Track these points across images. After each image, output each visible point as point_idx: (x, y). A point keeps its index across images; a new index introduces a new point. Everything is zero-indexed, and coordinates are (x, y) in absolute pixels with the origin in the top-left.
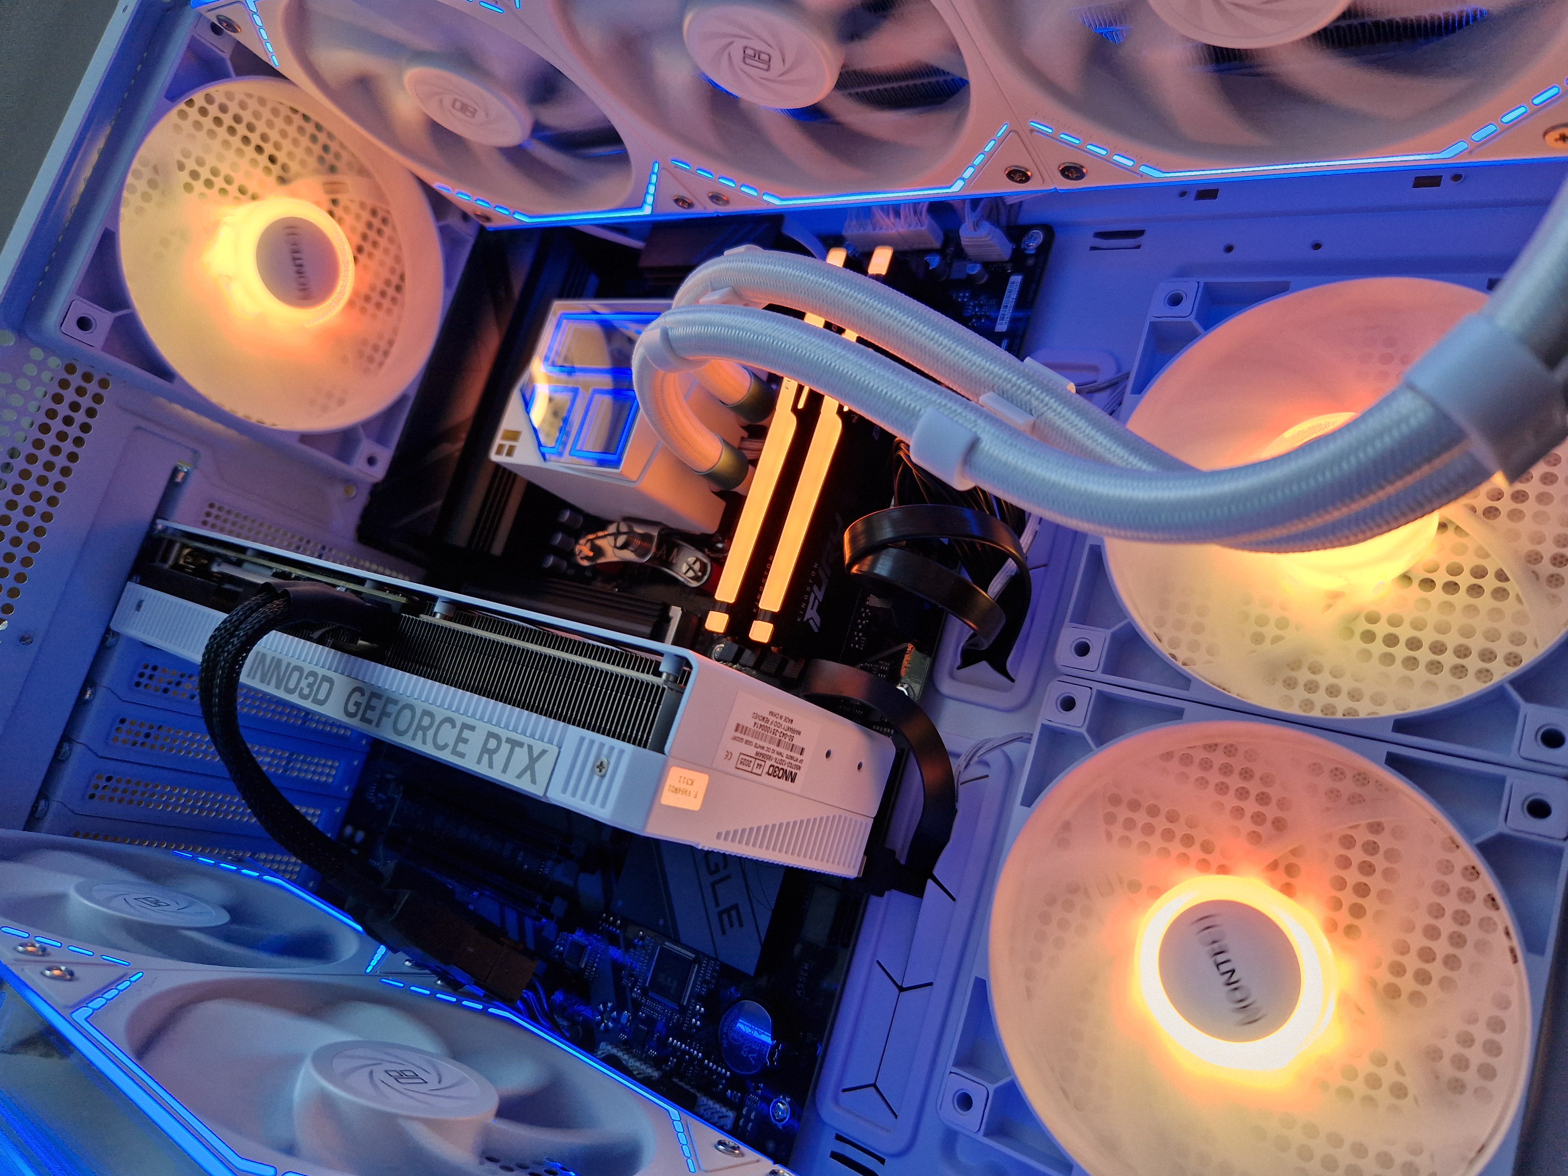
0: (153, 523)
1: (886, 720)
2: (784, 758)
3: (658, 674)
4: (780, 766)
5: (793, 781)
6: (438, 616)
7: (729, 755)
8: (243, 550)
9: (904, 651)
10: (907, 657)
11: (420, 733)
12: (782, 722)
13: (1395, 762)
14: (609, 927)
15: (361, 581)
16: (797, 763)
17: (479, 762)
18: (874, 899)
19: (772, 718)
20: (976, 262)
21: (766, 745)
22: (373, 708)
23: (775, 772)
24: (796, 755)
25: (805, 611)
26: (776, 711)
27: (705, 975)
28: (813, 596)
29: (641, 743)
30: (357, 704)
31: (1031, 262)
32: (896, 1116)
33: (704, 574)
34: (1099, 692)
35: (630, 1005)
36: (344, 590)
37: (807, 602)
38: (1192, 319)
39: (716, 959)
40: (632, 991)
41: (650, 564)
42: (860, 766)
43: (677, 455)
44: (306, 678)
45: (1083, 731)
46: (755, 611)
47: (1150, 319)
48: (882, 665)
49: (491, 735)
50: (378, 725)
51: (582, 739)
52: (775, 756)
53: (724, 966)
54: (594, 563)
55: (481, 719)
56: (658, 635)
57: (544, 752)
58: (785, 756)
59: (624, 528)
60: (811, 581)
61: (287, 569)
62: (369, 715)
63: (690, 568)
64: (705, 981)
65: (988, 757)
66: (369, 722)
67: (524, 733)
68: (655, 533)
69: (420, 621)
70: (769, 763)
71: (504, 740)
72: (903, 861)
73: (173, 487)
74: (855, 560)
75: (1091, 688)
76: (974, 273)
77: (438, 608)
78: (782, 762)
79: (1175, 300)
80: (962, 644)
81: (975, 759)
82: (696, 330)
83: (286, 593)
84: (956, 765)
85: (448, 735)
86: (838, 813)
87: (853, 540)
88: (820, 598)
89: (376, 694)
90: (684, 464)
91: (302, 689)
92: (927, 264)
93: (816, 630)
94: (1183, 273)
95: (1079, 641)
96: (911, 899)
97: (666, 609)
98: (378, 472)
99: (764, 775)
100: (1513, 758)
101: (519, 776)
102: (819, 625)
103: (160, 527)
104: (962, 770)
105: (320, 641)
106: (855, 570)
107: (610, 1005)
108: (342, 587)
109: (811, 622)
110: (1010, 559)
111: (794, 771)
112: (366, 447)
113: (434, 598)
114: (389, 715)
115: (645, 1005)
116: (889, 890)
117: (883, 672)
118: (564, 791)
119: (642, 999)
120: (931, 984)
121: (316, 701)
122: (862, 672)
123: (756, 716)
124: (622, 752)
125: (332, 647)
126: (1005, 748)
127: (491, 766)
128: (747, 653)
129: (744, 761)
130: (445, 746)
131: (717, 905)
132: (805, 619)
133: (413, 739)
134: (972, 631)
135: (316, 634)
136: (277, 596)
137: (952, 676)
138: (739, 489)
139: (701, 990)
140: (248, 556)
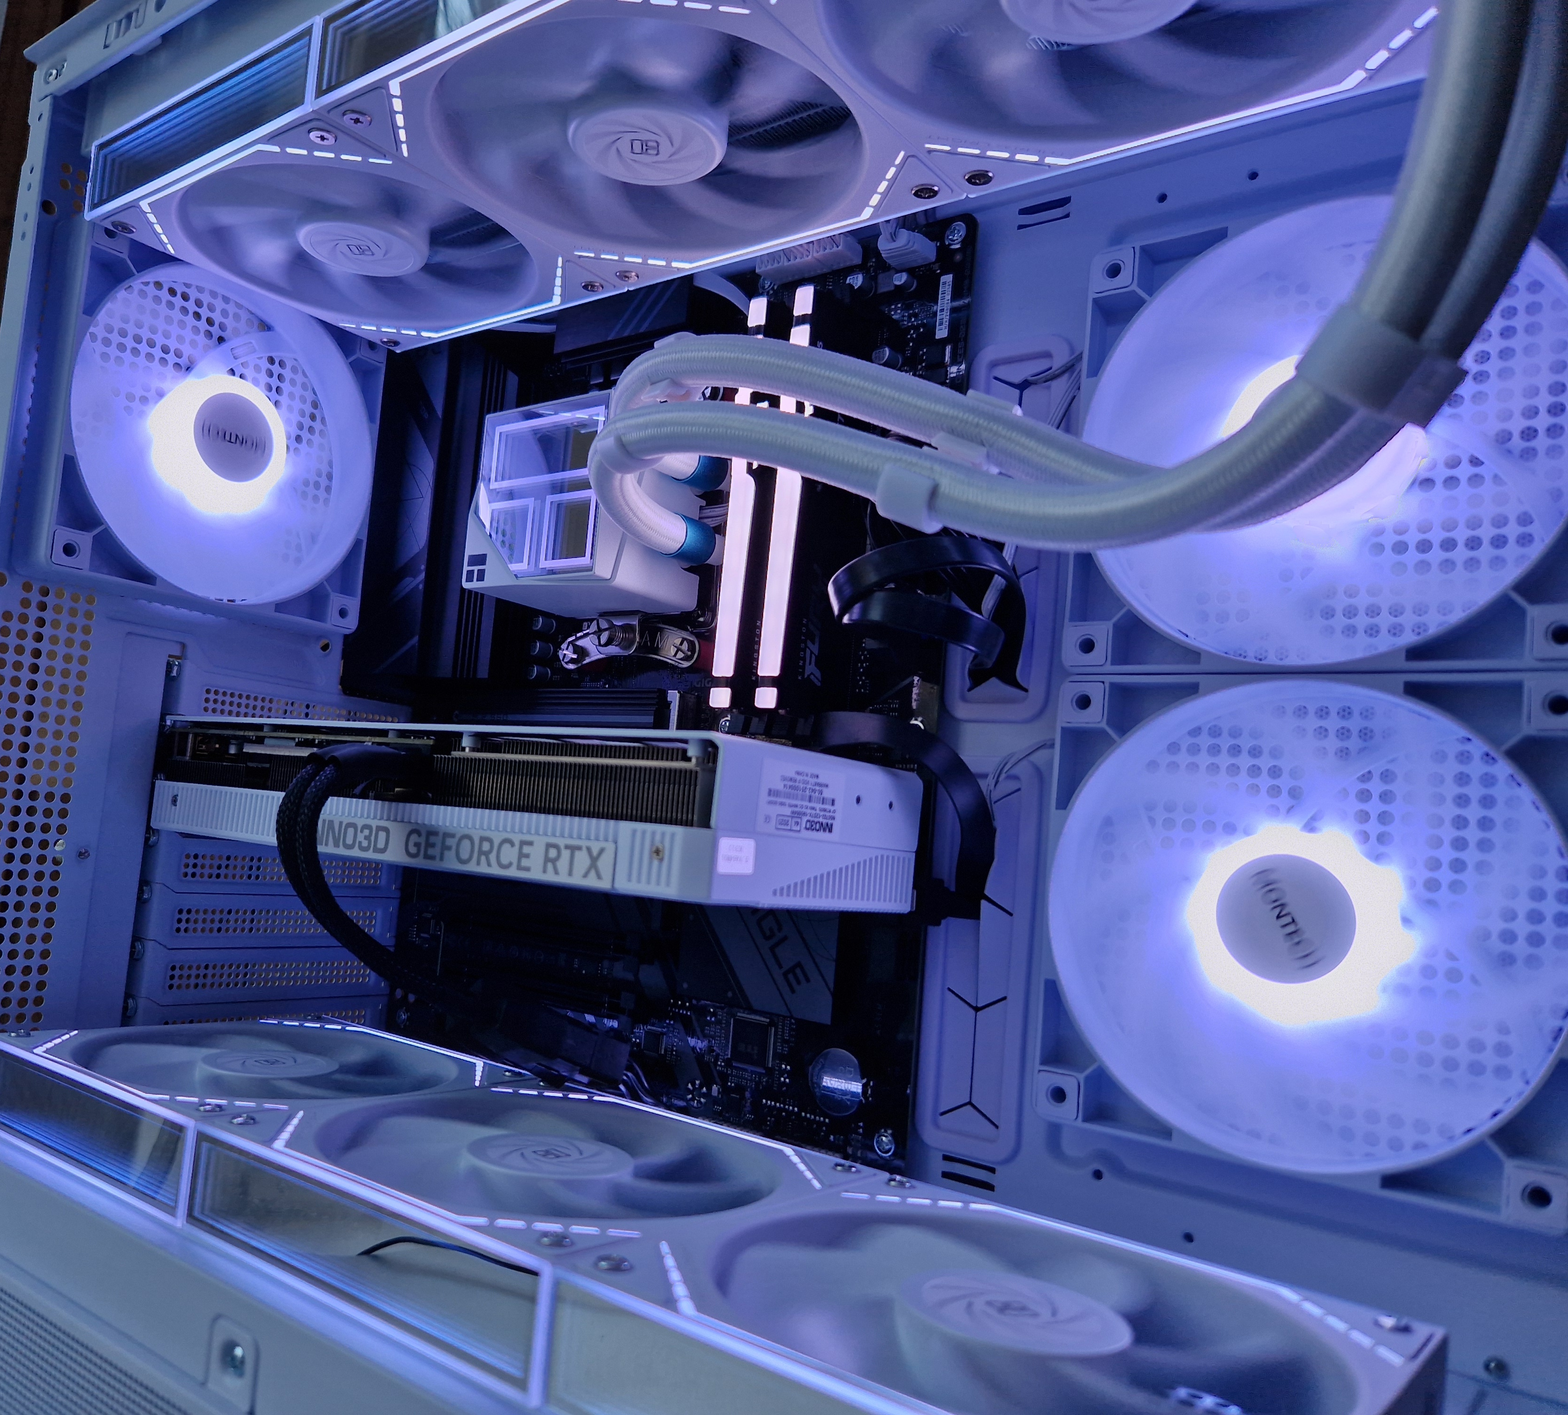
0: (163, 719)
1: (907, 757)
2: (818, 812)
3: (689, 759)
4: (816, 820)
5: (830, 831)
6: (467, 750)
7: (767, 819)
8: (260, 727)
9: (911, 685)
10: (915, 690)
11: (483, 858)
12: (808, 779)
13: (1414, 691)
14: (679, 1011)
15: (384, 733)
16: (831, 814)
17: (545, 871)
18: (932, 929)
19: (799, 778)
20: (901, 271)
21: (799, 803)
22: (433, 845)
23: (812, 826)
24: (828, 807)
25: (803, 667)
26: (801, 769)
27: (783, 1035)
28: (808, 651)
29: (688, 823)
30: (417, 845)
31: (958, 257)
32: (997, 1127)
33: (693, 652)
34: (1113, 685)
35: (718, 1080)
36: (370, 744)
37: (804, 659)
38: (1134, 287)
39: (791, 1017)
40: (716, 1064)
41: (635, 654)
42: (891, 805)
43: (643, 543)
44: (362, 832)
45: (1104, 725)
46: (754, 678)
47: (1092, 296)
48: (890, 703)
49: (549, 846)
50: (442, 859)
51: (634, 832)
52: (809, 811)
53: (801, 1023)
54: (580, 665)
55: (537, 833)
56: (662, 723)
57: (602, 851)
58: (818, 810)
59: (604, 625)
60: (803, 638)
61: (310, 736)
62: (431, 851)
63: (678, 650)
64: (784, 1041)
65: (1016, 771)
66: (432, 858)
67: (580, 838)
68: (635, 622)
69: (452, 758)
70: (805, 819)
71: (562, 847)
72: (953, 889)
73: (171, 683)
74: (843, 611)
75: (1103, 682)
76: (903, 281)
77: (466, 742)
78: (816, 816)
79: (1114, 271)
80: (967, 666)
81: (1003, 776)
82: (650, 432)
83: (334, 760)
84: (983, 784)
85: (509, 854)
86: (879, 853)
87: (838, 592)
88: (816, 652)
89: (432, 832)
90: (653, 550)
91: (360, 843)
92: (851, 286)
93: (819, 684)
94: (1118, 238)
95: (1084, 637)
96: (969, 922)
97: (663, 694)
98: (351, 623)
99: (803, 831)
100: (1528, 661)
101: (585, 875)
102: (820, 678)
103: (168, 723)
104: (992, 787)
105: (363, 796)
106: (846, 619)
107: (697, 1082)
108: (368, 741)
109: (812, 677)
110: (996, 576)
111: (830, 822)
112: (336, 601)
113: (460, 735)
114: (449, 848)
115: (731, 1075)
116: (944, 918)
117: (894, 710)
118: (629, 880)
119: (727, 1070)
120: (1005, 998)
121: (376, 850)
122: (872, 715)
123: (784, 779)
124: (673, 835)
125: (376, 798)
126: (1032, 758)
127: (556, 872)
128: (755, 720)
129: (783, 822)
130: (510, 865)
131: (780, 967)
132: (806, 676)
133: (478, 863)
134: (973, 654)
135: (358, 790)
136: (327, 763)
137: (964, 699)
138: (710, 561)
139: (782, 1049)
140: (266, 732)
